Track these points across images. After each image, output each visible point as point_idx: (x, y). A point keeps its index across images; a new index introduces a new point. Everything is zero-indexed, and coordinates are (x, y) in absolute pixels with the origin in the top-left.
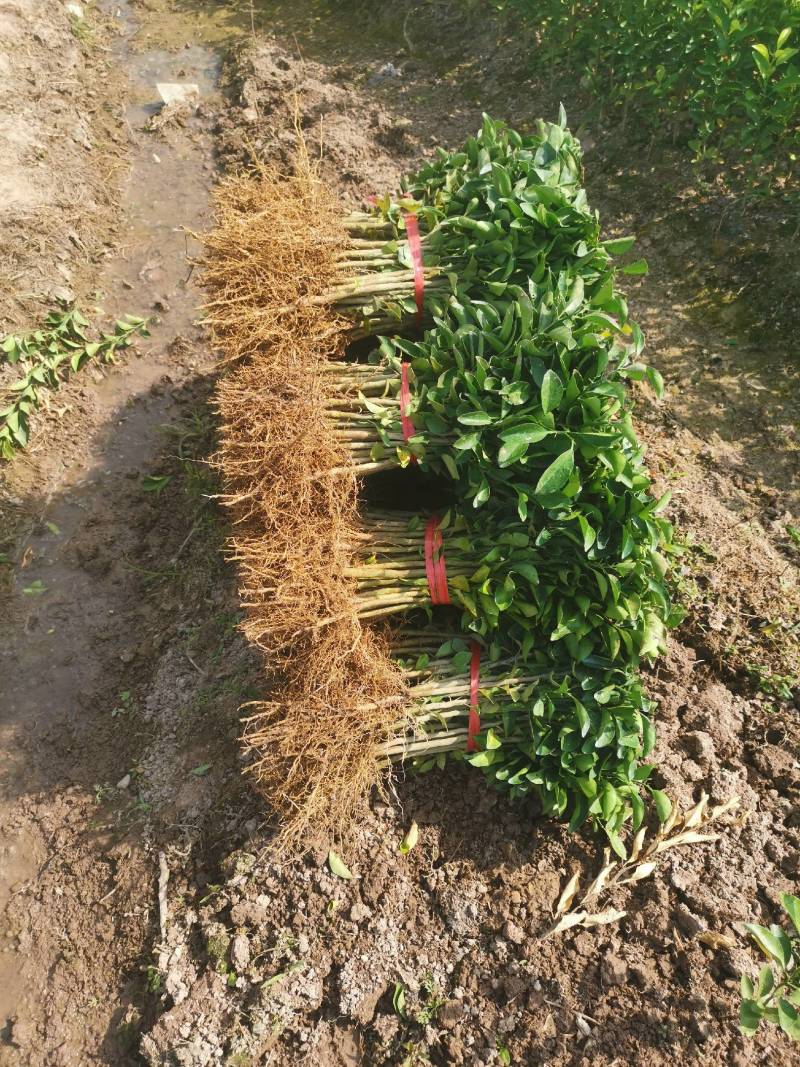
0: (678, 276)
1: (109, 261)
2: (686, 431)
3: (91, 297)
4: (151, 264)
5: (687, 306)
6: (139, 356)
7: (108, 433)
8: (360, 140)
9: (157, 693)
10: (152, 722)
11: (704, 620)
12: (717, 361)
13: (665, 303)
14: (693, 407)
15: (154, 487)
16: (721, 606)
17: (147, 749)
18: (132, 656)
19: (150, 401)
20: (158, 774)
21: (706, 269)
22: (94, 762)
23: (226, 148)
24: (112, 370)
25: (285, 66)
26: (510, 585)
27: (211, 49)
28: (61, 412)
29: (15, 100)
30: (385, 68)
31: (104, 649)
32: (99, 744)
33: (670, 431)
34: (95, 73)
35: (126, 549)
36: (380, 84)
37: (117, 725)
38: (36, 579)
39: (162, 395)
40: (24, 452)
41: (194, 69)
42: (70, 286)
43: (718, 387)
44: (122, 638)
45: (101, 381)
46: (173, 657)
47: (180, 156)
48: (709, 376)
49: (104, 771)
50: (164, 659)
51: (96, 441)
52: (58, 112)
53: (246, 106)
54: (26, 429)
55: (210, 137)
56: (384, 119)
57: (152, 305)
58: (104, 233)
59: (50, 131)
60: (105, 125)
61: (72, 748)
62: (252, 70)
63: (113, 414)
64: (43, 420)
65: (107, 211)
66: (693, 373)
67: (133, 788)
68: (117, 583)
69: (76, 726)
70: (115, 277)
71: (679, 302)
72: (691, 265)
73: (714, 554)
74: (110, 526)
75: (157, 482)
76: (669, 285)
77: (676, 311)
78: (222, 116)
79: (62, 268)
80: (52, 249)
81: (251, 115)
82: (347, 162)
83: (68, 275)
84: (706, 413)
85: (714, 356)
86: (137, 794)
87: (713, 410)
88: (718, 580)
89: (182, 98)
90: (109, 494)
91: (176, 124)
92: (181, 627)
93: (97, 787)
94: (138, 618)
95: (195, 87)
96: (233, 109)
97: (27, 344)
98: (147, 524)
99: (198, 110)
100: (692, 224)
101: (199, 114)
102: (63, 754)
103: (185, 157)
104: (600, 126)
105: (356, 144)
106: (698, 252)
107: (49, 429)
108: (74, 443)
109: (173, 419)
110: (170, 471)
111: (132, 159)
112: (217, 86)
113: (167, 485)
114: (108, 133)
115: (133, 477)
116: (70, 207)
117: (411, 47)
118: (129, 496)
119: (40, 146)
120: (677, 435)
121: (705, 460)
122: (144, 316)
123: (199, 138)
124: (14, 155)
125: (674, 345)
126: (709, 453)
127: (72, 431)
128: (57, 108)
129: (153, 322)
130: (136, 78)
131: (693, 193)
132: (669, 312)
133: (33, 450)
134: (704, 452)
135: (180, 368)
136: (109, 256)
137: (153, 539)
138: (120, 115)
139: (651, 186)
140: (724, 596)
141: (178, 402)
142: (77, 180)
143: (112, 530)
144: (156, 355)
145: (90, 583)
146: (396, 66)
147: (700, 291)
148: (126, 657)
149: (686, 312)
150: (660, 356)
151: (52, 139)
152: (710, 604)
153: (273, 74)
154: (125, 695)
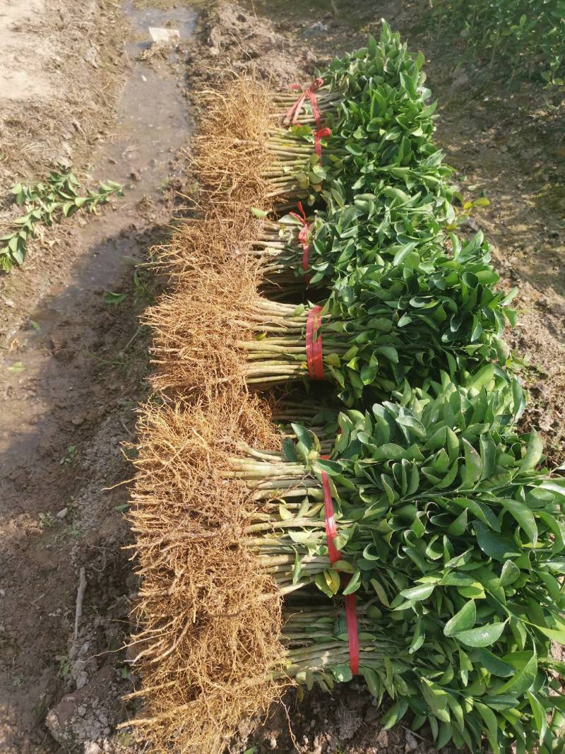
0: (527, 174)
1: (101, 144)
2: (527, 284)
3: (84, 168)
4: (131, 148)
5: (532, 196)
6: (114, 210)
7: (86, 261)
8: (292, 68)
9: (96, 448)
10: (89, 469)
11: (536, 422)
12: (555, 236)
13: (516, 193)
14: (533, 268)
15: (114, 301)
16: (550, 411)
17: (82, 490)
18: (82, 420)
19: (118, 241)
20: (88, 509)
21: (550, 169)
22: (42, 497)
23: (194, 72)
24: (93, 219)
25: (242, 19)
26: (374, 362)
27: (192, 9)
28: (51, 243)
29: (45, 29)
30: (315, 25)
31: (62, 414)
32: (48, 484)
33: (515, 283)
34: (107, 20)
35: (87, 344)
36: (311, 35)
37: (63, 471)
38: (19, 361)
39: (128, 237)
40: (20, 269)
41: (178, 21)
42: (70, 158)
43: (554, 254)
44: (76, 408)
45: (84, 226)
46: (111, 422)
47: (161, 77)
48: (548, 246)
49: (48, 504)
50: (104, 424)
51: (75, 267)
52: (75, 40)
53: (212, 45)
54: (24, 252)
55: (184, 66)
56: (311, 56)
57: (128, 175)
58: (100, 125)
59: (67, 51)
60: (110, 54)
61: (28, 485)
62: (219, 20)
63: (90, 249)
64: (37, 248)
65: (103, 110)
66: (535, 243)
67: (69, 518)
68: (77, 367)
69: (33, 469)
70: (105, 155)
71: (527, 193)
72: (538, 165)
73: (546, 372)
74: (78, 327)
75: (116, 297)
76: (520, 180)
77: (525, 199)
78: (194, 52)
79: (66, 145)
80: (59, 130)
81: (214, 51)
82: (281, 83)
83: (69, 150)
84: (545, 273)
85: (553, 232)
86: (71, 523)
87: (550, 271)
88: (548, 392)
89: (167, 39)
90: (80, 304)
91: (161, 56)
92: (120, 401)
93: (42, 516)
94: (91, 394)
95: (177, 32)
96: (203, 48)
97: (30, 191)
98: (105, 327)
99: (178, 48)
100: (541, 136)
101: (178, 51)
102: (20, 489)
103: (164, 79)
104: (473, 66)
105: (289, 70)
106: (544, 157)
107: (41, 255)
108: (59, 266)
109: (134, 255)
110: (127, 290)
111: (126, 78)
112: (193, 34)
113: (124, 301)
114: (111, 59)
115: (99, 294)
116: (76, 103)
117: (336, 11)
118: (94, 307)
119: (58, 59)
120: (520, 286)
121: (542, 306)
122: (121, 182)
123: (176, 67)
124: (39, 64)
125: (521, 223)
126: (545, 300)
127: (59, 258)
128: (75, 37)
129: (127, 188)
130: (136, 26)
131: (543, 113)
132: (519, 199)
133: (27, 268)
134: (541, 300)
135: (143, 220)
136: (102, 141)
137: (109, 339)
138: (121, 49)
139: (510, 108)
140: (553, 405)
141: (138, 243)
142: (83, 86)
143: (79, 330)
144: (127, 210)
145: (57, 366)
146: (324, 23)
147: (544, 185)
148: (77, 421)
149: (532, 200)
150: (509, 230)
151: (69, 57)
152: (540, 410)
153: (234, 24)
154: (71, 449)
